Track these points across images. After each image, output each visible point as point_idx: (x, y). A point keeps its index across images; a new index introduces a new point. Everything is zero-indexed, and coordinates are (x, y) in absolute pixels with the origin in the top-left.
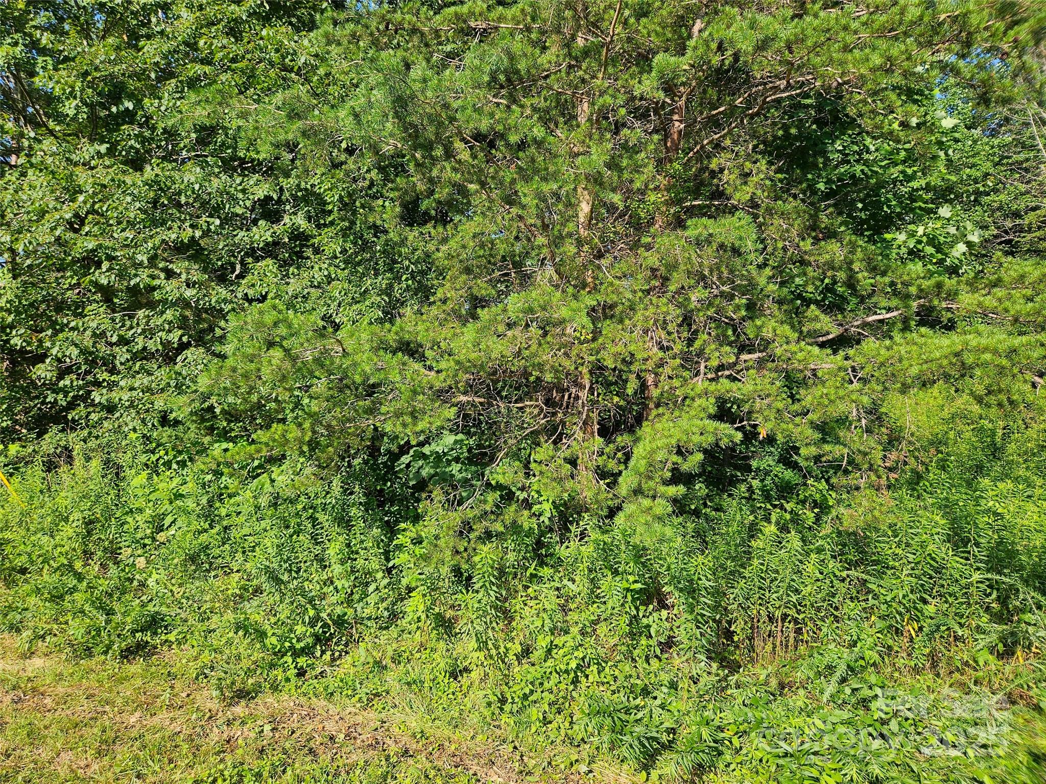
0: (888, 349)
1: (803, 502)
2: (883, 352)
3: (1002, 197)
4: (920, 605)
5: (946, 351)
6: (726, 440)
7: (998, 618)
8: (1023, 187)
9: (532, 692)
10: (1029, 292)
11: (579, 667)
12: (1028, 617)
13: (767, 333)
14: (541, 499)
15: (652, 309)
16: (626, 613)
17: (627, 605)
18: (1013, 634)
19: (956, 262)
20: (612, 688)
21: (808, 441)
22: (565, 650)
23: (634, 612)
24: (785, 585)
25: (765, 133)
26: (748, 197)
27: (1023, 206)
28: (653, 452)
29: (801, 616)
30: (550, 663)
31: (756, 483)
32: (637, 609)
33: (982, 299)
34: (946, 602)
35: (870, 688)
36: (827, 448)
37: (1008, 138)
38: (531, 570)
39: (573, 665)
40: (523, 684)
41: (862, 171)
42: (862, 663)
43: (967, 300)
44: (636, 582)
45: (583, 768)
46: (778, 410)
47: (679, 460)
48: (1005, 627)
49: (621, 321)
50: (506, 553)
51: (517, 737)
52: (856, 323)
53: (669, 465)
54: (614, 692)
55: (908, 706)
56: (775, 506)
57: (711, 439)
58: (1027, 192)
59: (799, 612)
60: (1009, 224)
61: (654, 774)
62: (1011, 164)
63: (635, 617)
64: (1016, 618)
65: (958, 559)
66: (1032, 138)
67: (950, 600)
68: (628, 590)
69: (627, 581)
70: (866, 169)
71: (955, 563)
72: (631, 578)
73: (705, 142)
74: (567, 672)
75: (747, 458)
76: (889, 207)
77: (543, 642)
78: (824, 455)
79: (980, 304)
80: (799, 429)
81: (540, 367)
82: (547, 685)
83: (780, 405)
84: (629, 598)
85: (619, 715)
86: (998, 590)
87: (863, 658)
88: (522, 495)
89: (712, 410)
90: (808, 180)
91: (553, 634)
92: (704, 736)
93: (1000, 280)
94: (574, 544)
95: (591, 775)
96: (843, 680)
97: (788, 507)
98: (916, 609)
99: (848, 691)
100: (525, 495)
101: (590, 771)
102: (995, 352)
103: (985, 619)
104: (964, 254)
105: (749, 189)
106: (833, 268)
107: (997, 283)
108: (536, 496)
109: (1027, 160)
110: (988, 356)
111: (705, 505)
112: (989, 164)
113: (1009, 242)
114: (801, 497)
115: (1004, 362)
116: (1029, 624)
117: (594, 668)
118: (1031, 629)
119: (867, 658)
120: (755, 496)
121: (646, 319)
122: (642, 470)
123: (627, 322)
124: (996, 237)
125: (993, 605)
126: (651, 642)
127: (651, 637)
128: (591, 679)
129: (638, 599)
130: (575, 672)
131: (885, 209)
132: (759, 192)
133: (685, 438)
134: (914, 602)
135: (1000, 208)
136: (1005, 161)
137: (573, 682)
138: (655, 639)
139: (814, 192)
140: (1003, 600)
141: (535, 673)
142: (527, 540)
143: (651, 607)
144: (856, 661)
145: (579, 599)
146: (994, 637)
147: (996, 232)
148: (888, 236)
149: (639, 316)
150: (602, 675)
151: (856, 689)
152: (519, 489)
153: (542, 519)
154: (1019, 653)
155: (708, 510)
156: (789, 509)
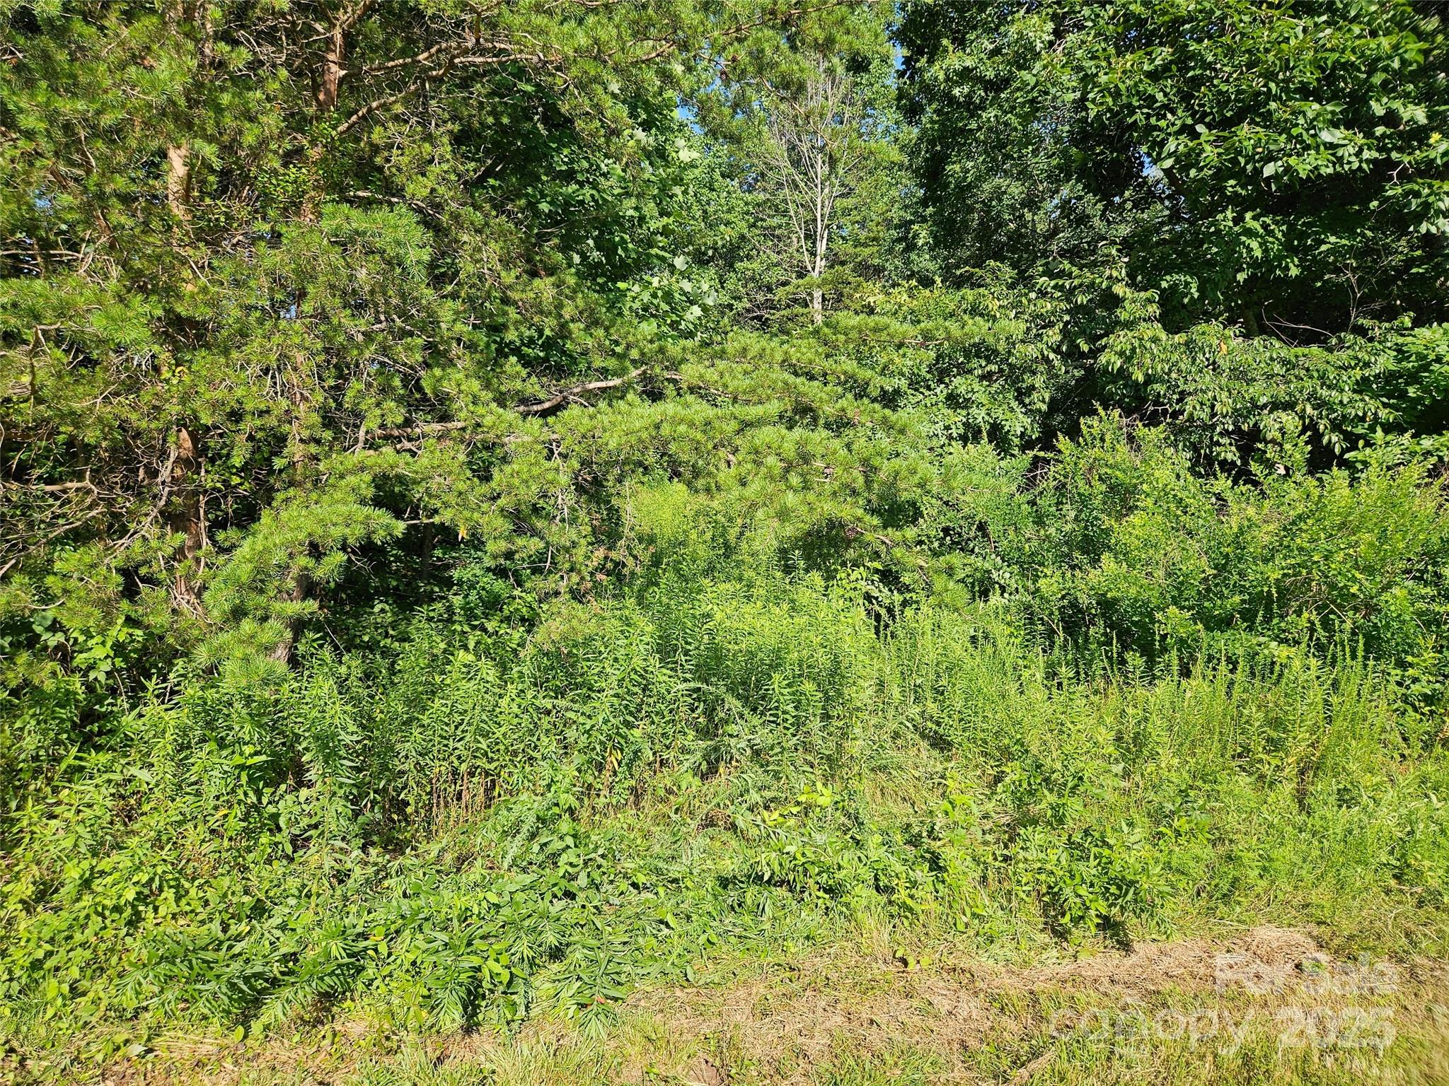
0: (591, 417)
1: (507, 620)
2: (586, 421)
3: (755, 265)
4: (623, 730)
5: (649, 421)
6: (382, 533)
7: (704, 733)
8: (775, 258)
9: (49, 954)
10: (750, 368)
11: (141, 898)
12: (731, 729)
13: (448, 387)
14: (91, 643)
15: (277, 339)
16: (239, 802)
17: (240, 792)
18: (716, 749)
19: (691, 327)
20: (199, 918)
21: (497, 533)
22: (116, 875)
23: (253, 798)
24: (472, 728)
25: (471, 116)
26: (426, 192)
27: (774, 280)
28: (266, 550)
29: (492, 766)
30: (87, 900)
31: (457, 601)
32: (259, 794)
33: (703, 371)
34: (653, 723)
35: (561, 838)
36: (520, 542)
37: (762, 197)
38: (69, 760)
39: (130, 895)
40: (32, 945)
41: (592, 196)
42: (556, 810)
43: (690, 372)
44: (257, 753)
45: (137, 1049)
46: (460, 493)
47: (311, 563)
48: (709, 743)
49: (226, 352)
50: (21, 738)
51: (17, 1032)
52: (576, 390)
53: (295, 571)
54: (203, 922)
55: (600, 851)
56: (474, 628)
57: (359, 531)
58: (777, 264)
59: (491, 761)
60: (760, 298)
61: (256, 1027)
62: (765, 229)
63: (253, 806)
64: (720, 731)
65: (664, 671)
66: (785, 201)
67: (656, 719)
68: (242, 767)
69: (241, 754)
70: (597, 196)
71: (661, 676)
72: (248, 750)
73: (374, 105)
74: (117, 909)
75: (448, 567)
76: (626, 250)
77: (73, 873)
78: (517, 551)
79: (701, 376)
80: (486, 518)
81: (76, 419)
82: (78, 937)
83: (461, 486)
84: (244, 779)
85: (202, 954)
86: (705, 702)
87: (557, 805)
88: (53, 640)
89: (369, 492)
90: (527, 195)
91: (95, 854)
92: (334, 952)
93: (723, 351)
94: (153, 709)
95: (150, 1056)
96: (533, 836)
97: (490, 626)
98: (620, 735)
99: (536, 848)
100: (60, 637)
101: (150, 1051)
102: (691, 425)
103: (690, 737)
104: (699, 318)
105: (429, 182)
106: (541, 312)
107: (722, 355)
108: (81, 638)
109: (780, 227)
110: (682, 428)
111: (387, 635)
112: (744, 224)
113: (759, 318)
114: (506, 612)
115: (699, 436)
116: (731, 736)
117: (169, 894)
118: (733, 741)
119: (561, 803)
120: (455, 618)
121: (265, 352)
122: (244, 579)
123: (235, 354)
124: (748, 311)
125: (701, 720)
126: (278, 838)
127: (279, 829)
128: (162, 911)
129: (260, 778)
130: (134, 907)
131: (620, 251)
132: (441, 190)
133: (320, 532)
134: (618, 728)
135: (753, 279)
136: (759, 224)
137: (130, 923)
138: (285, 832)
139: (537, 213)
140: (710, 713)
141: (57, 922)
142: (63, 713)
143: (283, 787)
144: (548, 809)
145: (158, 793)
146: (699, 755)
147: (748, 305)
148: (621, 285)
149: (255, 345)
150: (184, 901)
151: (545, 844)
152: (48, 629)
153: (92, 675)
154: (721, 770)
155: (389, 641)
156: (490, 629)
